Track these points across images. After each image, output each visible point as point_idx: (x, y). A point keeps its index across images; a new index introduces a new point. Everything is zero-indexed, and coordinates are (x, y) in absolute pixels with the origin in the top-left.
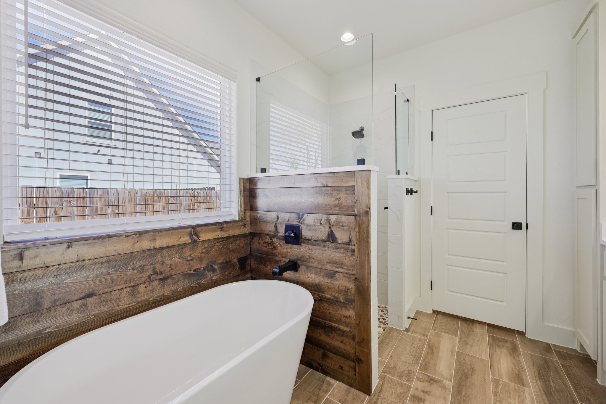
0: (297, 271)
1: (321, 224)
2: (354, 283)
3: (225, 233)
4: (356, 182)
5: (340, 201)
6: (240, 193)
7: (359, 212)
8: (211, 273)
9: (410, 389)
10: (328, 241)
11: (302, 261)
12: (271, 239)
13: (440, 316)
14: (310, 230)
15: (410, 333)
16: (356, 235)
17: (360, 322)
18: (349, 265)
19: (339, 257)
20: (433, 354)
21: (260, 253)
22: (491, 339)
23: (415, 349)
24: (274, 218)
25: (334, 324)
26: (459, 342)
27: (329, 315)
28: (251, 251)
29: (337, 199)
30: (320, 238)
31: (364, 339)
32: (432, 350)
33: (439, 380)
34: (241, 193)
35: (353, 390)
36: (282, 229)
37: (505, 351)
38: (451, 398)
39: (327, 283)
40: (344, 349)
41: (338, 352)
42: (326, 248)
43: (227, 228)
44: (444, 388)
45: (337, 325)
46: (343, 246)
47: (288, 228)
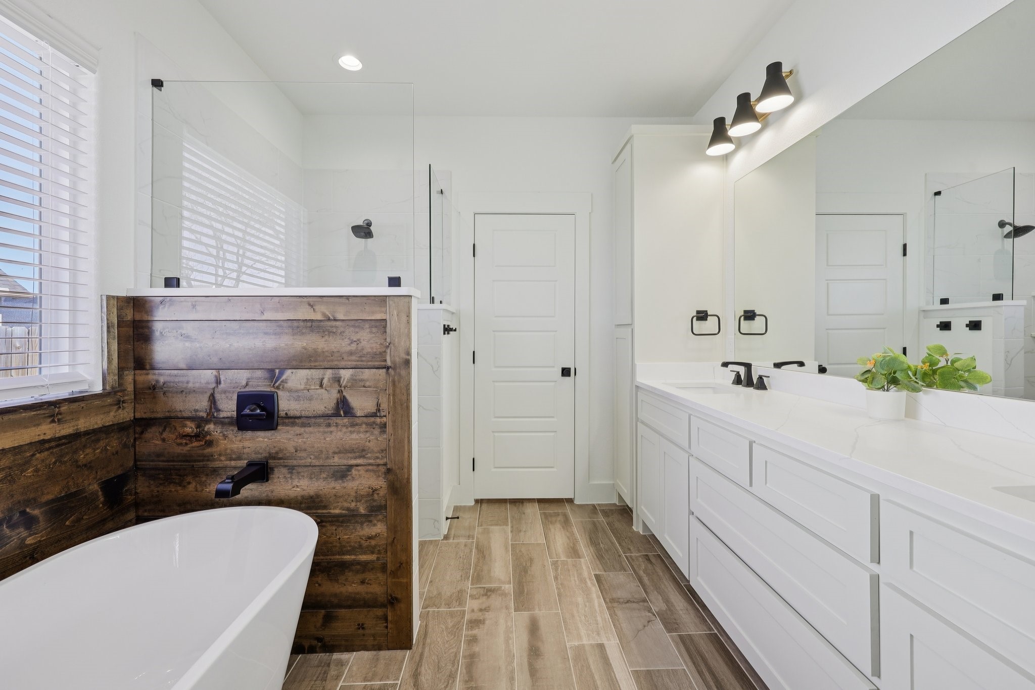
0: (267, 480)
1: (321, 386)
2: (384, 478)
3: (66, 426)
4: (388, 314)
5: (360, 346)
6: (108, 331)
7: (393, 362)
8: (22, 529)
9: (465, 615)
10: (336, 414)
11: (280, 459)
12: (198, 427)
13: (484, 506)
14: (298, 399)
15: (451, 541)
16: (389, 398)
17: (395, 538)
18: (376, 449)
19: (357, 439)
20: (484, 557)
21: (168, 461)
22: (543, 517)
23: (461, 560)
24: (208, 383)
25: (348, 557)
26: (512, 532)
27: (338, 545)
28: (135, 461)
29: (355, 341)
30: (320, 413)
31: (402, 564)
32: (483, 552)
33: (497, 588)
34: (112, 330)
35: (383, 653)
36: (230, 402)
37: (558, 526)
38: (514, 603)
39: (334, 488)
40: (367, 593)
41: (355, 603)
42: (332, 429)
43: (72, 413)
44: (504, 595)
45: (353, 557)
46: (365, 419)
47: (244, 399)
